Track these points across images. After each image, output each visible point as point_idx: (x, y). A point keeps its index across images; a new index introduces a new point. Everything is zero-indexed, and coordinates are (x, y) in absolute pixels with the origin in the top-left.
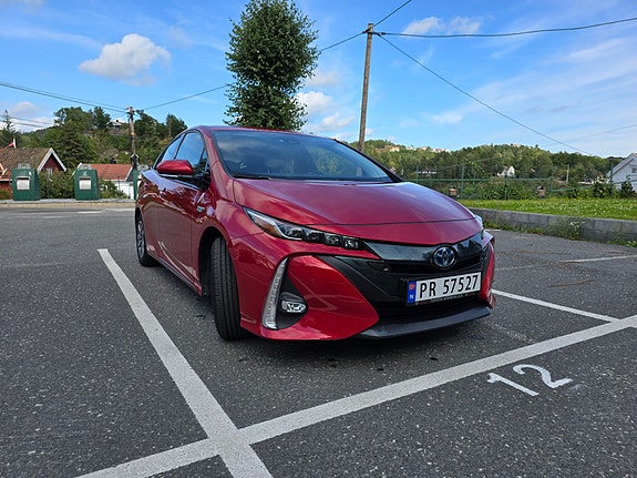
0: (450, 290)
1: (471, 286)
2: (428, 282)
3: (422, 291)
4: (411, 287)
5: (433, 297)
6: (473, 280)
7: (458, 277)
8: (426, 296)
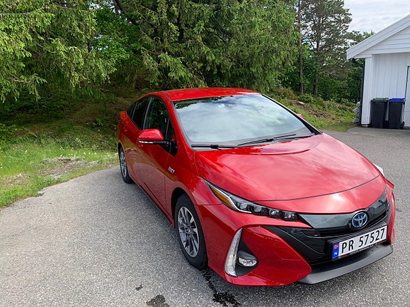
0: (364, 243)
1: (379, 237)
2: (347, 241)
3: (343, 248)
4: (335, 247)
5: (351, 251)
6: (381, 232)
7: (370, 233)
8: (346, 251)
